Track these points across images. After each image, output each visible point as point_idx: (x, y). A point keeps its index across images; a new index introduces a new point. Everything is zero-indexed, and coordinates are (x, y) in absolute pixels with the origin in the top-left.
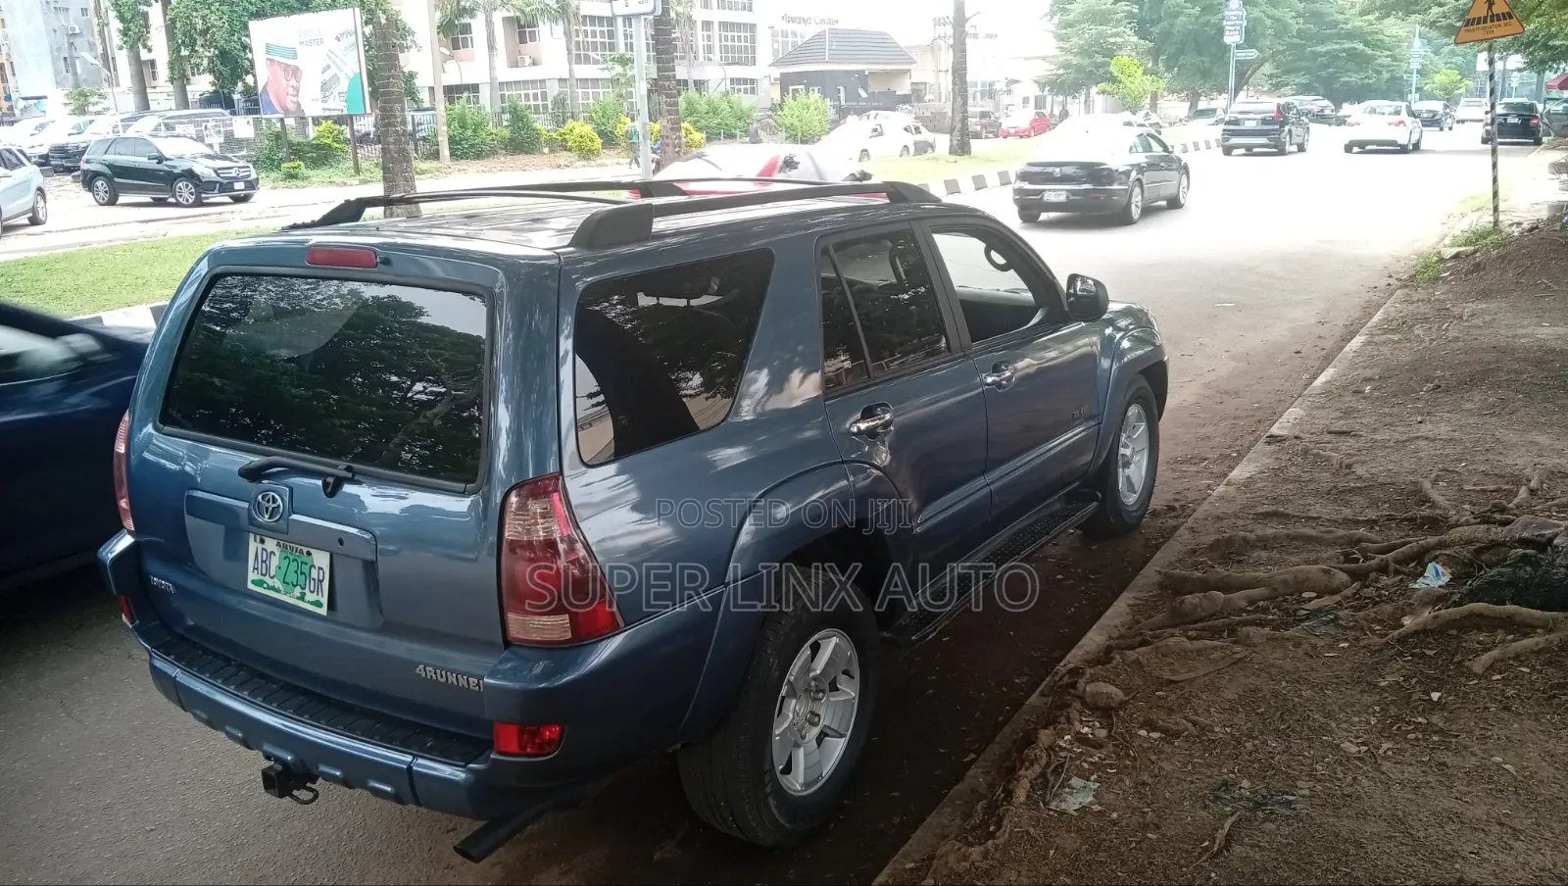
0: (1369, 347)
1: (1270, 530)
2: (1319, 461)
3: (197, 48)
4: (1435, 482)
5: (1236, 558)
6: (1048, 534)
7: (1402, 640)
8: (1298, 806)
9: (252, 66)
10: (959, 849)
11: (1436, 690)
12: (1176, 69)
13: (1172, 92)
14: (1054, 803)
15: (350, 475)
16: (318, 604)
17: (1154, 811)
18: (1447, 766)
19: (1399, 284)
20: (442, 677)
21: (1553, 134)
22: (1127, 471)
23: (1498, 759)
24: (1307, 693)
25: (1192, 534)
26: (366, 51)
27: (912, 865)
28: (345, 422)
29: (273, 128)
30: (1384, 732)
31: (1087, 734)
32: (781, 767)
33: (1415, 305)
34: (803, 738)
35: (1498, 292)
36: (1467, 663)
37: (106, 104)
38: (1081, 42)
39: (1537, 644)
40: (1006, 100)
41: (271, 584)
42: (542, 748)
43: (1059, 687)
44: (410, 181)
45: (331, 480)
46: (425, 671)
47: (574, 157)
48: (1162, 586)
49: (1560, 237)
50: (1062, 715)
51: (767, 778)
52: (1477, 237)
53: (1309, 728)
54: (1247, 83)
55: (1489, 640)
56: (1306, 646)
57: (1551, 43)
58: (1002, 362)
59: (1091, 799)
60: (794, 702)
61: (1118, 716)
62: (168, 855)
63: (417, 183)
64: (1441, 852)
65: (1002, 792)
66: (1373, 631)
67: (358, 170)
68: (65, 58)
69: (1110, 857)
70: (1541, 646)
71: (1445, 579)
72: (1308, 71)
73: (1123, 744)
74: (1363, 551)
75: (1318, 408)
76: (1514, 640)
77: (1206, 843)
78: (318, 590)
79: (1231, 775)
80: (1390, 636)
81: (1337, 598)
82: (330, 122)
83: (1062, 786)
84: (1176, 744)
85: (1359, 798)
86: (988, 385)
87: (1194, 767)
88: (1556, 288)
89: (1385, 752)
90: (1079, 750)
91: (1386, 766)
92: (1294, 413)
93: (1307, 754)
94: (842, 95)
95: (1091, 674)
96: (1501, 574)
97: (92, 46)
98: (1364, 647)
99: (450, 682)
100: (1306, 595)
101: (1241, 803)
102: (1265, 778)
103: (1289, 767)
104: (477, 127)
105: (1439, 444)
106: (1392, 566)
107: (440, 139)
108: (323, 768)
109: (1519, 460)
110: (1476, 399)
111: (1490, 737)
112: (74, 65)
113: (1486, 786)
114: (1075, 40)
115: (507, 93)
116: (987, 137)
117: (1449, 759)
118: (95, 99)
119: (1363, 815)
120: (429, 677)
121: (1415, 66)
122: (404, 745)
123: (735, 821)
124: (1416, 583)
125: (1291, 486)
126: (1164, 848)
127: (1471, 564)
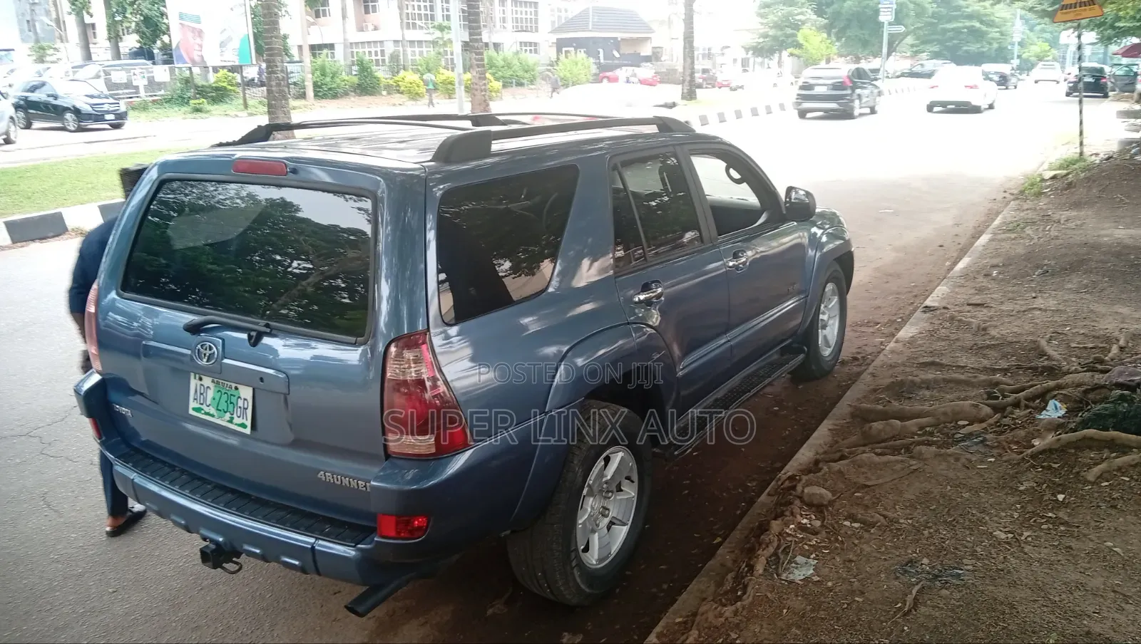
0: (994, 243)
1: (930, 375)
2: (962, 325)
3: (127, 15)
4: (1049, 341)
5: (907, 396)
6: (770, 377)
7: (1033, 456)
8: (966, 578)
9: (168, 29)
10: (716, 608)
11: (1060, 493)
12: (844, 39)
13: (841, 56)
14: (785, 575)
15: (268, 330)
16: (244, 426)
17: (859, 581)
18: (1072, 549)
19: (1012, 197)
20: (338, 481)
21: (1117, 90)
22: (824, 331)
23: (1109, 544)
24: (966, 495)
25: (873, 378)
26: (252, 18)
27: (680, 620)
28: (247, 289)
29: (184, 75)
30: (1024, 523)
31: (806, 524)
32: (582, 547)
33: (1025, 212)
34: (598, 525)
35: (1085, 204)
36: (1083, 474)
37: (59, 55)
38: (776, 19)
39: (1133, 460)
40: (719, 60)
41: (207, 411)
42: (413, 533)
43: (782, 489)
44: (287, 114)
45: (254, 334)
46: (325, 476)
47: (404, 98)
48: (853, 415)
49: (1130, 164)
50: (787, 510)
51: (573, 555)
52: (1068, 164)
53: (970, 520)
54: (895, 51)
55: (1097, 457)
56: (963, 460)
57: (1117, 24)
58: (739, 251)
59: (812, 571)
60: (591, 499)
61: (828, 510)
62: (126, 611)
63: (292, 115)
64: (1073, 611)
65: (746, 566)
66: (1012, 450)
67: (246, 106)
68: (28, 21)
69: (828, 615)
70: (1136, 461)
71: (1062, 412)
72: (940, 42)
73: (833, 532)
74: (1002, 391)
75: (960, 286)
76: (1117, 457)
77: (899, 605)
78: (243, 415)
79: (914, 555)
80: (1025, 454)
81: (984, 425)
82: (225, 71)
83: (790, 562)
84: (872, 531)
85: (1009, 572)
86: (730, 267)
87: (886, 548)
88: (1128, 201)
89: (1026, 538)
90: (801, 536)
91: (1027, 549)
92: (942, 290)
93: (969, 539)
94: (601, 55)
95: (806, 480)
96: (1106, 409)
97: (48, 13)
98: (1006, 462)
99: (343, 484)
100: (961, 423)
101: (923, 575)
102: (939, 557)
103: (957, 549)
104: (334, 75)
105: (1049, 313)
106: (1023, 402)
107: (306, 83)
108: (247, 547)
109: (1108, 325)
110: (1074, 281)
111: (1102, 528)
112: (34, 26)
113: (1102, 564)
114: (771, 17)
115: (355, 50)
116: (706, 88)
117: (1074, 543)
118: (51, 52)
119: (1013, 584)
120: (328, 480)
121: (1017, 39)
122: (308, 531)
123: (549, 587)
124: (1041, 415)
125: (943, 343)
126: (868, 608)
127: (1081, 402)
